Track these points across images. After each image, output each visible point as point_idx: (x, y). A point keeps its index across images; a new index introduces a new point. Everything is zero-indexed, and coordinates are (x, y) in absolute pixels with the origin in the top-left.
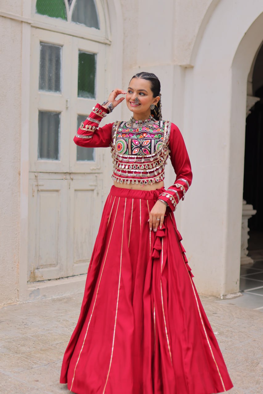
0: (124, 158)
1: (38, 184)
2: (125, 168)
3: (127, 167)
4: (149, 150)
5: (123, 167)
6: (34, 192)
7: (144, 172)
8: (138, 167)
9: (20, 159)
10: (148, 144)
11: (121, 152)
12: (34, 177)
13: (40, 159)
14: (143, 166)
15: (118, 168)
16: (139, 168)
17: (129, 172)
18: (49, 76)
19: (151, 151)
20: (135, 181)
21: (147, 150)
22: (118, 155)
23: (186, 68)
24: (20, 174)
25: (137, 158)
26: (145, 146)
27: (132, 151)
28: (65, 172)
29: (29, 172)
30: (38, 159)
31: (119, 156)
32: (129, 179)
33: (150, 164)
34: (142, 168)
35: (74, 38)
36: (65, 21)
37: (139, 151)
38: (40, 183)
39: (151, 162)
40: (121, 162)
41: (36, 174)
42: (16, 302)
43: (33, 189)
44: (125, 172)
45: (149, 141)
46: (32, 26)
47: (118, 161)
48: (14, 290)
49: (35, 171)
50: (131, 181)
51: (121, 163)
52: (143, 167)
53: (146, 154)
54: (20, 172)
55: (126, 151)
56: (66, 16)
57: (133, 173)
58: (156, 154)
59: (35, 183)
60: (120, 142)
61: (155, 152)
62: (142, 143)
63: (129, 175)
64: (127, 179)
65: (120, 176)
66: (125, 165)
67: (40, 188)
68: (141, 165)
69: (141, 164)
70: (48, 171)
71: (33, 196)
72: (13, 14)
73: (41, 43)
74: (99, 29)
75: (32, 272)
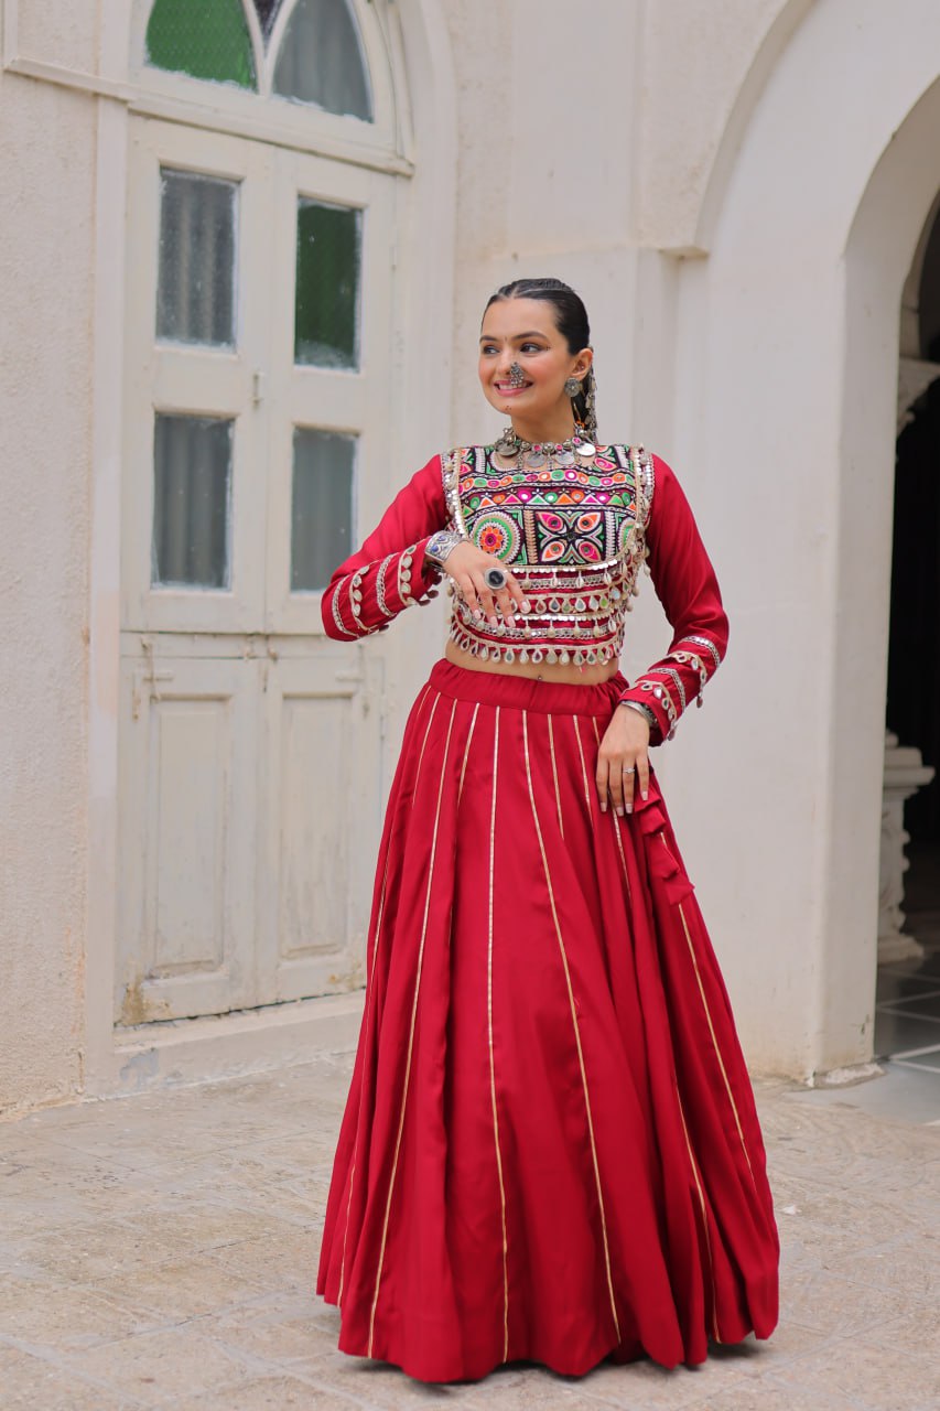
1: (152, 674)
4: (601, 546)
6: (137, 702)
7: (585, 620)
8: (564, 605)
9: (88, 587)
10: (594, 527)
11: (498, 558)
12: (140, 651)
13: (160, 584)
14: (580, 600)
16: (566, 608)
17: (535, 625)
18: (193, 287)
19: (605, 549)
20: (558, 653)
23: (681, 259)
24: (87, 640)
25: (560, 574)
26: (585, 533)
27: (540, 551)
28: (250, 630)
29: (122, 631)
30: (154, 585)
32: (538, 647)
33: (602, 593)
34: (577, 608)
36: (248, 92)
37: (566, 550)
38: (161, 670)
39: (605, 586)
41: (146, 640)
42: (73, 1098)
43: (133, 693)
45: (595, 516)
46: (132, 112)
49: (141, 628)
50: (545, 652)
52: (581, 605)
53: (590, 560)
54: (88, 630)
55: (520, 551)
56: (252, 75)
57: (548, 626)
58: (620, 560)
59: (144, 672)
60: (494, 524)
61: (618, 555)
62: (576, 524)
63: (536, 633)
64: (530, 647)
67: (162, 689)
68: (576, 599)
69: (573, 596)
70: (189, 630)
71: (136, 717)
72: (63, 67)
73: (166, 172)
74: (370, 120)
75: (131, 987)
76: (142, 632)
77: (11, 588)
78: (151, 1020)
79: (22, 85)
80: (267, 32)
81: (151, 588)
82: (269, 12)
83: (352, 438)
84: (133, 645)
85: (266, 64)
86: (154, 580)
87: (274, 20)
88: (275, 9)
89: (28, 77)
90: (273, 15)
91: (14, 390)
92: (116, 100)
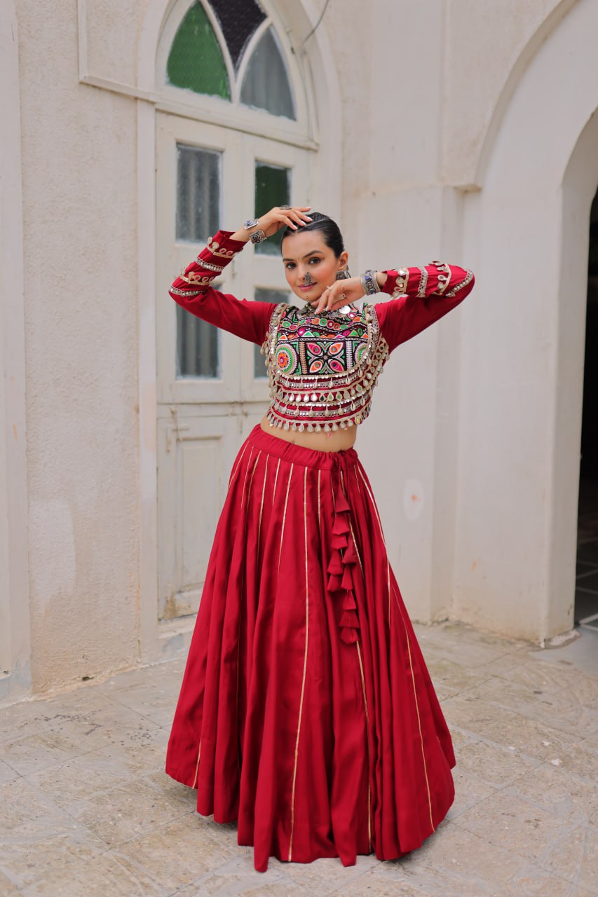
0: (293, 381)
1: (177, 427)
2: (295, 400)
3: (299, 399)
4: (343, 362)
5: (292, 399)
6: (169, 443)
7: (332, 405)
8: (321, 396)
9: (138, 381)
10: (339, 351)
11: (286, 371)
12: (170, 414)
13: (181, 377)
14: (330, 394)
15: (281, 401)
16: (322, 399)
17: (302, 408)
18: (197, 211)
19: (346, 364)
20: (314, 426)
21: (339, 363)
22: (281, 376)
23: (466, 192)
24: (138, 411)
25: (319, 380)
26: (334, 355)
27: (308, 367)
28: (232, 400)
29: (159, 404)
30: (178, 378)
31: (284, 378)
32: (302, 422)
33: (344, 389)
34: (328, 399)
35: (246, 136)
36: (226, 102)
37: (323, 365)
38: (181, 425)
39: (347, 386)
40: (289, 389)
41: (173, 408)
42: (136, 665)
43: (167, 438)
44: (295, 408)
45: (340, 345)
46: (157, 110)
47: (280, 385)
48: (132, 642)
49: (171, 402)
50: (306, 426)
51: (288, 392)
52: (330, 397)
53: (337, 371)
54: (138, 406)
55: (297, 367)
56: (229, 93)
57: (309, 410)
58: (356, 369)
59: (173, 426)
60: (284, 351)
61: (355, 366)
62: (328, 350)
63: (302, 413)
64: (298, 422)
65: (284, 416)
66: (296, 395)
67: (182, 435)
68: (328, 394)
69: (326, 391)
70: (198, 401)
71: (168, 451)
72: (116, 82)
73: (180, 146)
74: (295, 120)
75: (169, 599)
76: (171, 404)
77: (91, 383)
78: (180, 615)
79: (91, 91)
80: (236, 68)
81: (176, 379)
82: (237, 57)
83: (287, 294)
84: (166, 411)
85: (236, 86)
86: (177, 375)
87: (240, 61)
88: (240, 56)
89: (94, 87)
90: (239, 59)
91: (90, 270)
92: (147, 101)
